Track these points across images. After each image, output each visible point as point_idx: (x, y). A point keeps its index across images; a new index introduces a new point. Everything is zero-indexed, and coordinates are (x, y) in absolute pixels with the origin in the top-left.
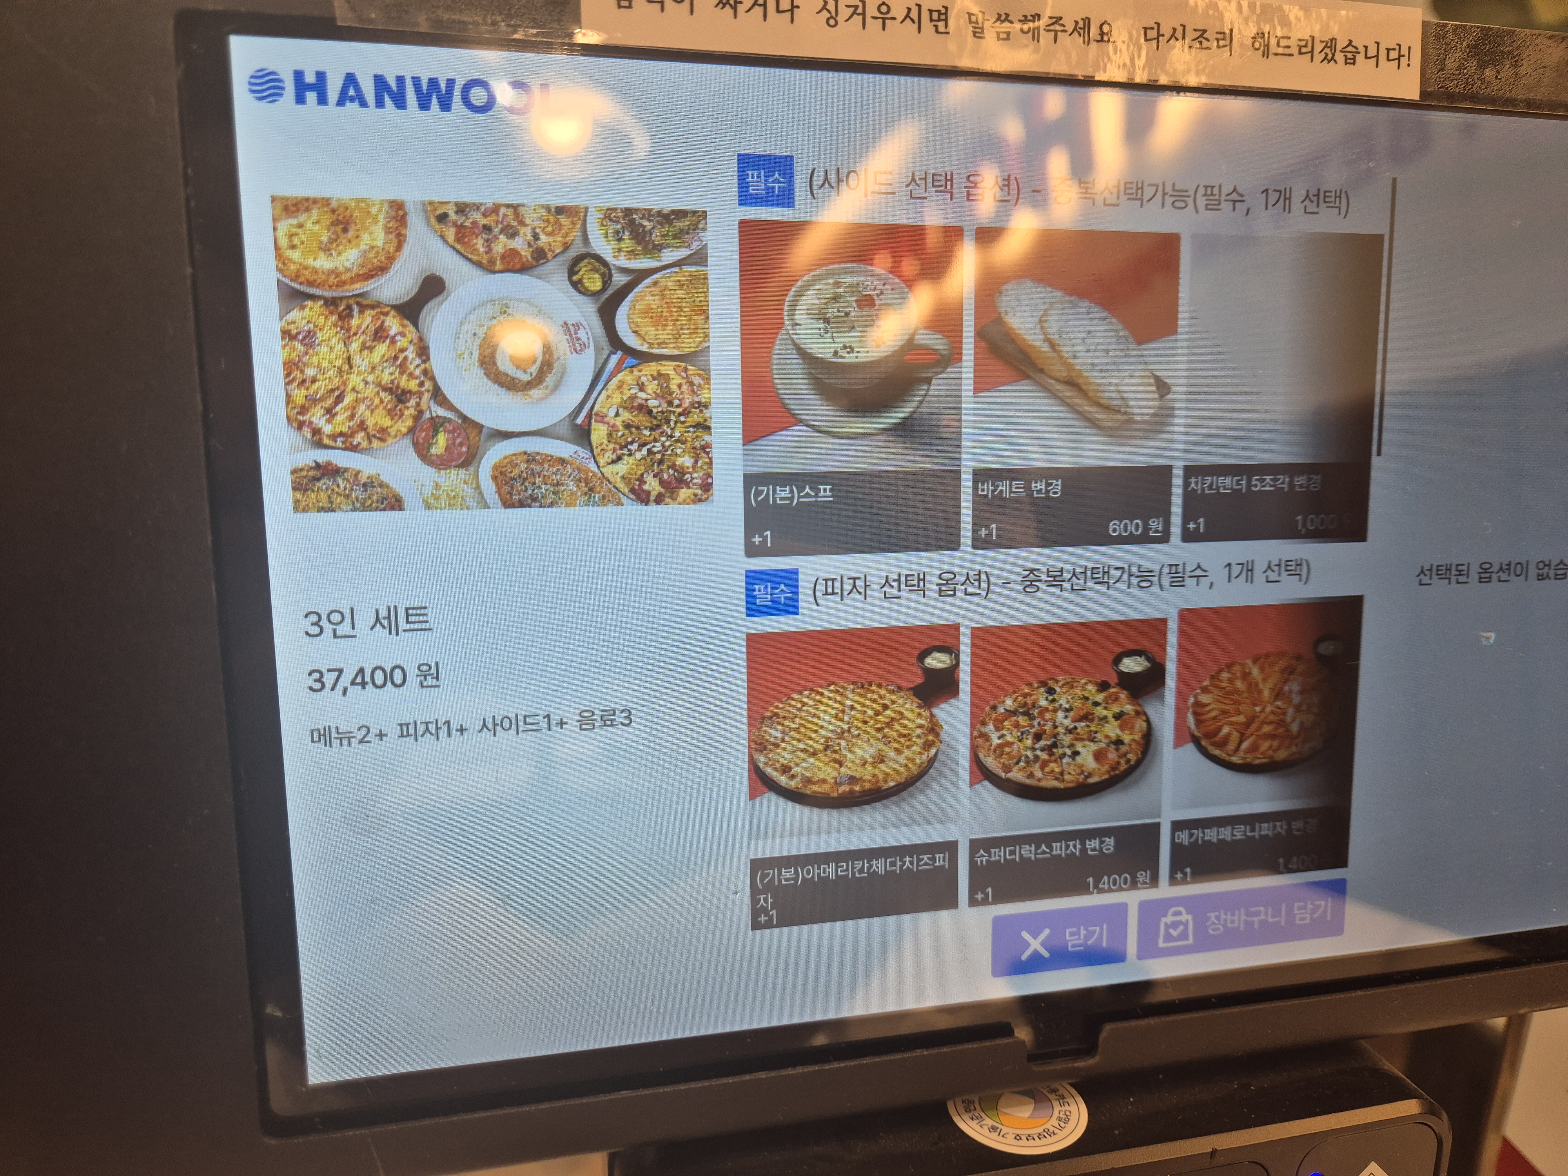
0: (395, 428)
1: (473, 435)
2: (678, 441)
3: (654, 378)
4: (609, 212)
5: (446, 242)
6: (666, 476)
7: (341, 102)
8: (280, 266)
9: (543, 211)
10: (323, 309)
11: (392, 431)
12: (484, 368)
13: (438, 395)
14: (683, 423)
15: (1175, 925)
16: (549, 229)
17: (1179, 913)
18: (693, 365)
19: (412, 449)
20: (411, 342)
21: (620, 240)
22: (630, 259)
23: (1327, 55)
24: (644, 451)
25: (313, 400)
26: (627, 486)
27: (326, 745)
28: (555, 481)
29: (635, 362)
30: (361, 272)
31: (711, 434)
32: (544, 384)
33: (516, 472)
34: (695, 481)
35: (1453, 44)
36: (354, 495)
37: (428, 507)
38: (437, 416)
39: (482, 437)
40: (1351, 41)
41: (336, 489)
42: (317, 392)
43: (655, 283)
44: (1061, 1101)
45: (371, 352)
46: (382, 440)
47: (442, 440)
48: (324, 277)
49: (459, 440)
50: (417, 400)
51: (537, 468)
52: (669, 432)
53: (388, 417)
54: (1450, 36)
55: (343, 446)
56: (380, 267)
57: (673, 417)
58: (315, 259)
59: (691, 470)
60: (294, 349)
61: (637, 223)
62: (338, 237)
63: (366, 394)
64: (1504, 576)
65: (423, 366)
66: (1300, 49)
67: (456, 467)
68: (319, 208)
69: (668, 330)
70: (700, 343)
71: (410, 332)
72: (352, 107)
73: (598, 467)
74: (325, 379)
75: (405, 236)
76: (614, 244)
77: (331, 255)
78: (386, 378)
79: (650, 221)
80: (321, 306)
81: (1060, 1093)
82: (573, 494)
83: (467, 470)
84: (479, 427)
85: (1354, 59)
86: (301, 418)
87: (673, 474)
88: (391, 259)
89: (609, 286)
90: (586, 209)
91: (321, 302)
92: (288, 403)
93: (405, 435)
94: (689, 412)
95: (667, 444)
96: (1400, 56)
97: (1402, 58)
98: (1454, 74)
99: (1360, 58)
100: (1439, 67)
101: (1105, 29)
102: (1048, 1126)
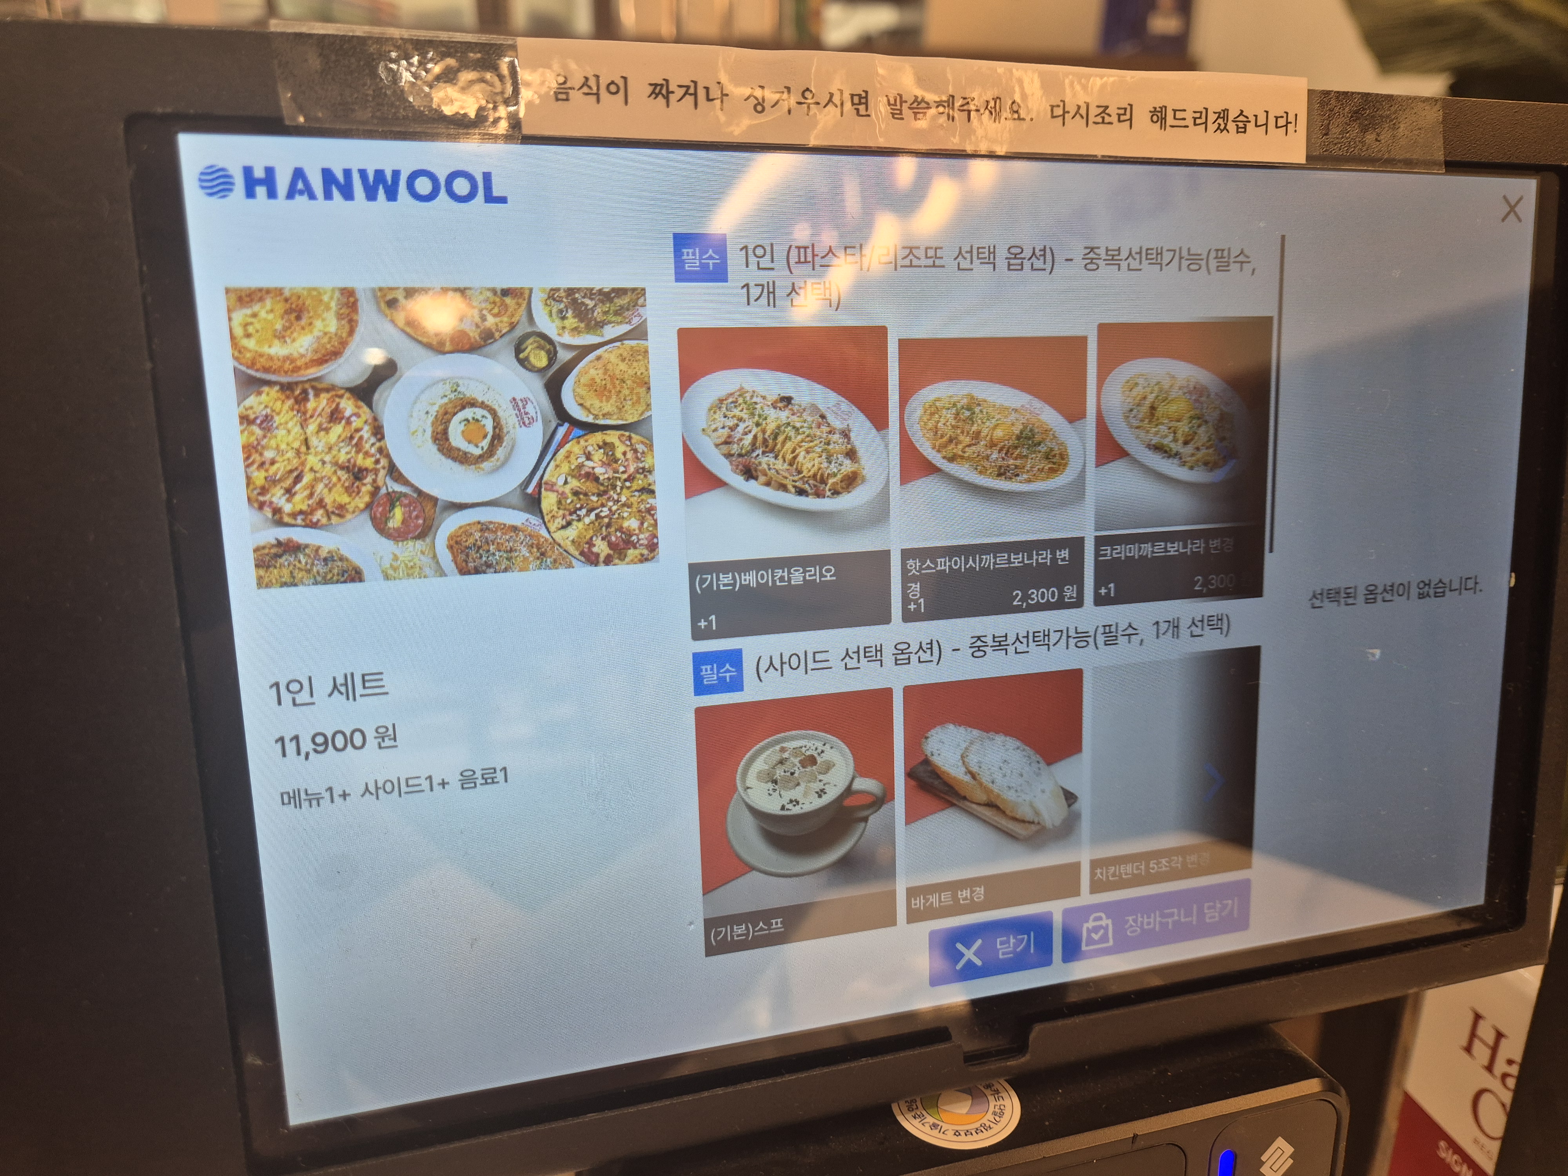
0: (353, 505)
1: (428, 507)
2: (624, 505)
3: (600, 448)
4: (552, 292)
5: (396, 325)
6: (613, 539)
7: (290, 195)
8: (236, 354)
9: (489, 294)
10: (279, 394)
11: (350, 508)
12: (437, 445)
13: (393, 471)
14: (628, 488)
15: (1096, 929)
16: (496, 311)
17: (1100, 919)
18: (637, 434)
19: (370, 523)
20: (366, 422)
21: (564, 318)
22: (574, 336)
23: (1219, 124)
24: (593, 516)
25: (273, 481)
26: (577, 549)
27: (296, 807)
28: (509, 548)
29: (581, 432)
30: (315, 358)
31: (655, 498)
32: (496, 457)
33: (471, 541)
34: (641, 542)
35: (1336, 109)
36: (315, 570)
37: (387, 577)
38: (394, 492)
39: (437, 509)
40: (1242, 111)
41: (298, 565)
42: (276, 474)
43: (599, 358)
44: (996, 1096)
45: (327, 433)
46: (341, 516)
47: (398, 514)
48: (279, 364)
49: (415, 513)
50: (374, 477)
51: (491, 537)
52: (616, 497)
53: (346, 495)
54: (1333, 102)
55: (303, 524)
56: (333, 352)
57: (619, 483)
58: (270, 346)
59: (637, 532)
60: (252, 433)
61: (579, 301)
62: (292, 324)
63: (324, 474)
64: (1388, 597)
65: (378, 444)
66: (1195, 121)
67: (412, 538)
68: (272, 298)
69: (612, 401)
70: (642, 413)
71: (364, 412)
72: (301, 200)
73: (549, 532)
74: (284, 461)
75: (357, 322)
76: (558, 322)
77: (285, 342)
78: (343, 458)
79: (592, 299)
80: (277, 391)
81: (995, 1088)
82: (525, 559)
83: (424, 541)
84: (434, 500)
85: (1245, 128)
86: (261, 498)
87: (621, 536)
88: (344, 344)
89: (554, 363)
90: (531, 290)
91: (277, 388)
92: (248, 485)
93: (362, 511)
94: (634, 478)
95: (614, 508)
96: (1288, 123)
97: (1289, 125)
98: (1337, 138)
99: (1250, 126)
100: (1324, 132)
101: (1015, 108)
102: (984, 1121)
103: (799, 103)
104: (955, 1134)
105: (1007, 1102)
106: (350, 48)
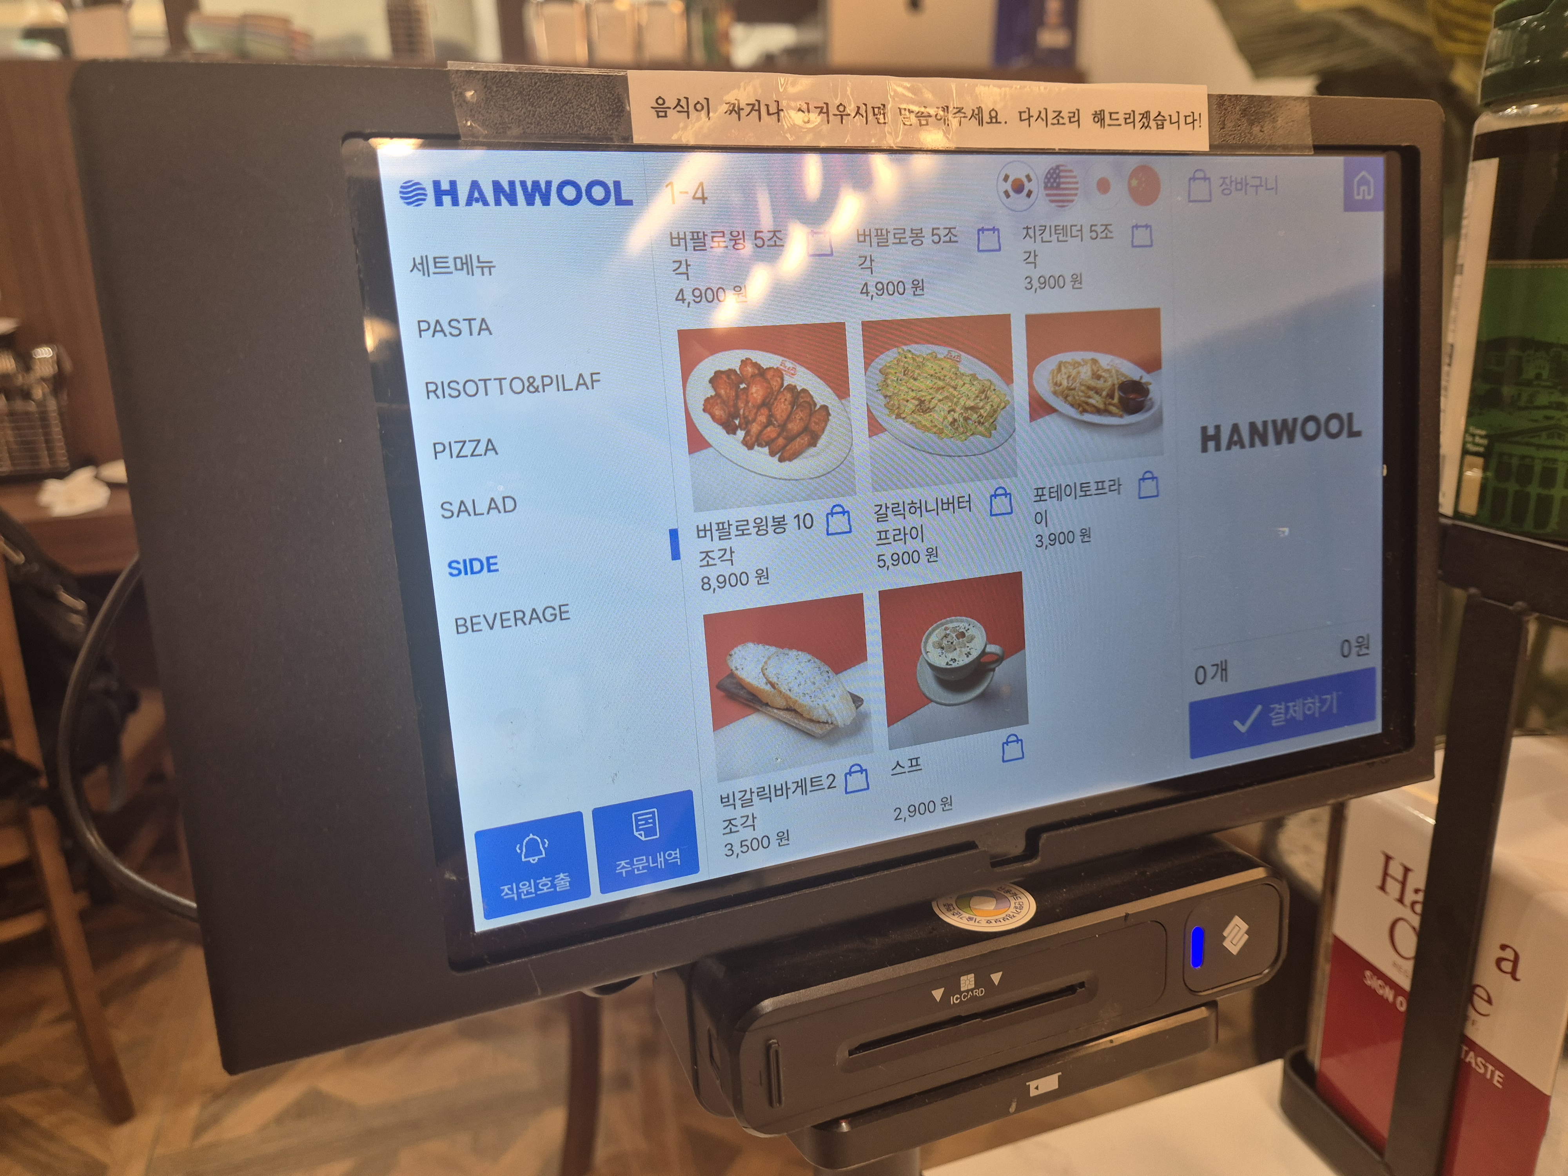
7: (469, 203)
23: (1144, 123)
35: (1230, 109)
40: (1160, 113)
44: (1015, 897)
54: (1227, 103)
66: (1126, 121)
72: (477, 205)
81: (1013, 892)
85: (1163, 125)
96: (1194, 120)
97: (1195, 122)
98: (1232, 131)
99: (1167, 123)
100: (1221, 126)
101: (993, 114)
102: (1009, 912)
103: (834, 115)
104: (987, 922)
105: (1024, 900)
106: (507, 81)
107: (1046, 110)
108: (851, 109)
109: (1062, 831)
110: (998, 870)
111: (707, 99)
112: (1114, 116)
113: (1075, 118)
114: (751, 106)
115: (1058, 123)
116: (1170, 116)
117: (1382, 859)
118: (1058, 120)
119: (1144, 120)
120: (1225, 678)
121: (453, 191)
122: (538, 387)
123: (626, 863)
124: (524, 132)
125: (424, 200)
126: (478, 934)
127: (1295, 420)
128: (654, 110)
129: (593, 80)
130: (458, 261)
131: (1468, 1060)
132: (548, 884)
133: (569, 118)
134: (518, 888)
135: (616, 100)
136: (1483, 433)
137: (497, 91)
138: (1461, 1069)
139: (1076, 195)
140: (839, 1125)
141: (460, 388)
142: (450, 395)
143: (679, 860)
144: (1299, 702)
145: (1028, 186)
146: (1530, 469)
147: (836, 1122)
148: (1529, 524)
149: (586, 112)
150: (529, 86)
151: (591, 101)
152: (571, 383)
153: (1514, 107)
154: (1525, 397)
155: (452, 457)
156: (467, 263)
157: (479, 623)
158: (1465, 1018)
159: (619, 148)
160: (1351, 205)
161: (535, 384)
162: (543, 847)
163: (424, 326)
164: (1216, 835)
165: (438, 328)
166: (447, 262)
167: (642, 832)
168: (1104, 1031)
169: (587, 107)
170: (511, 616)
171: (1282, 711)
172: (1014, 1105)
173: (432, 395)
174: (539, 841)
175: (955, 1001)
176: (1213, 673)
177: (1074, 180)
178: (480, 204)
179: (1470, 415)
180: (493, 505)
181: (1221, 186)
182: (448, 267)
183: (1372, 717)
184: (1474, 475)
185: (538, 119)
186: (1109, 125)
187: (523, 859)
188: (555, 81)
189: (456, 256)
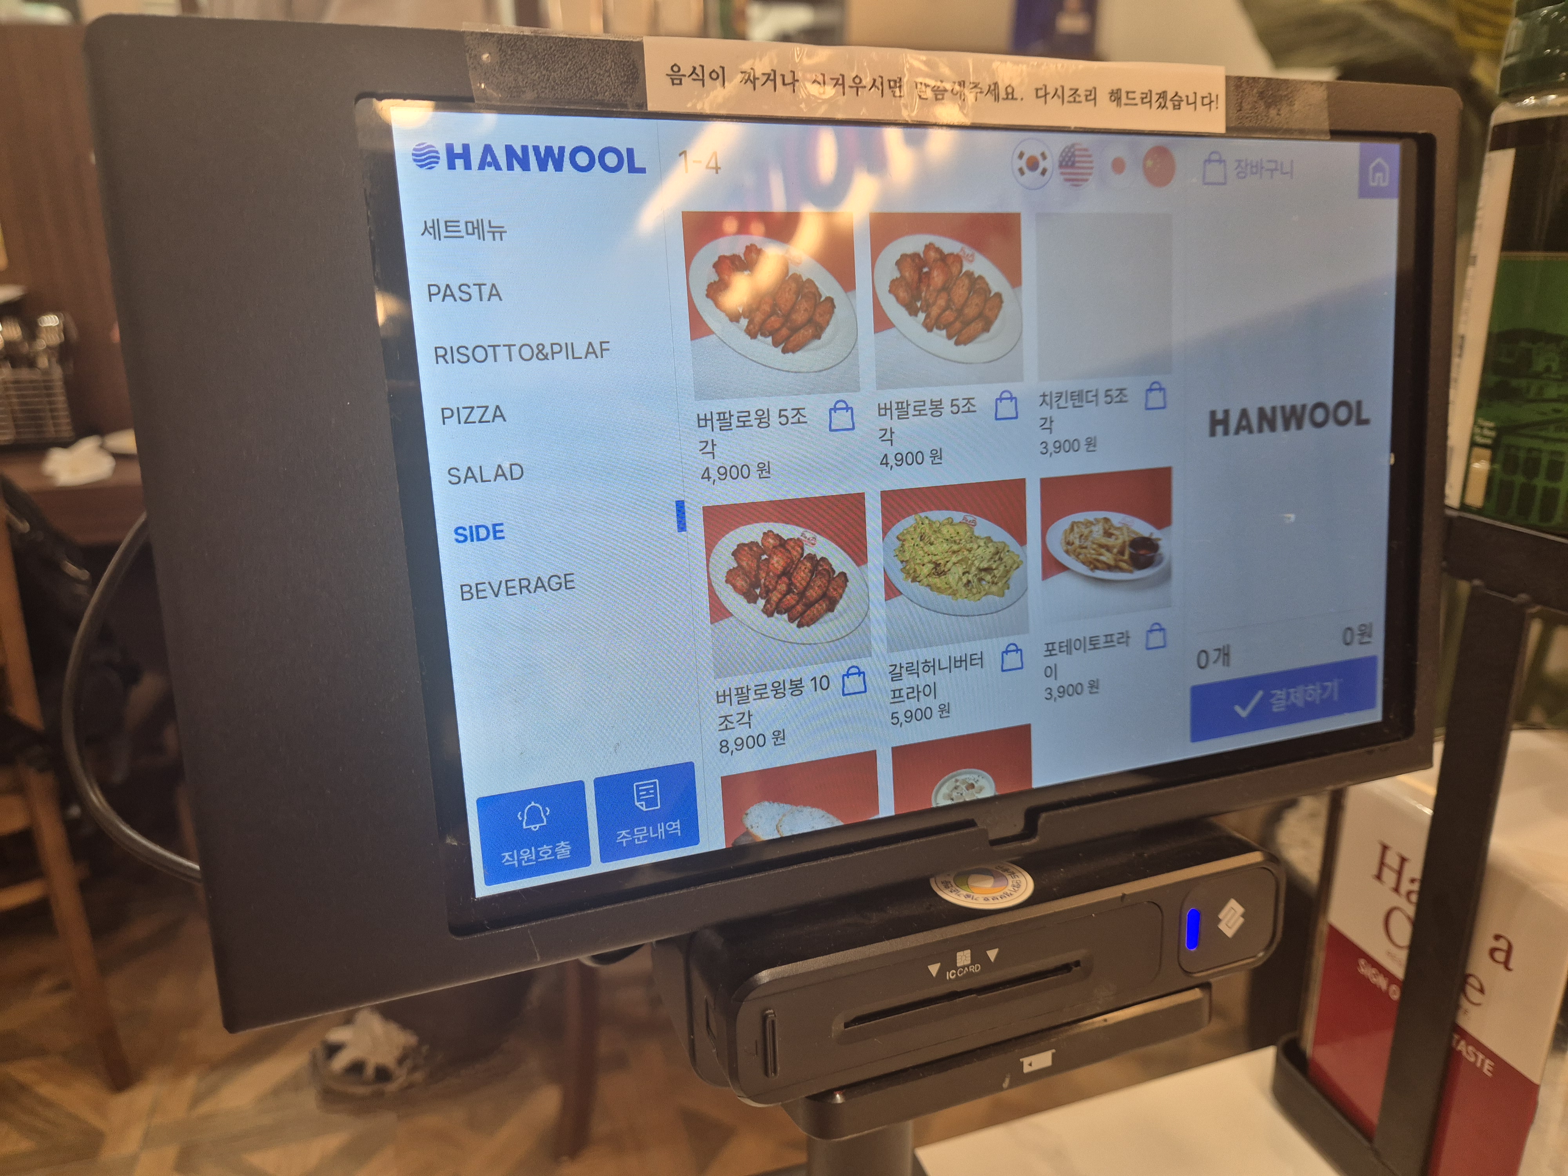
7: (481, 167)
23: (1161, 104)
35: (1247, 91)
40: (1177, 93)
44: (1013, 876)
54: (1244, 85)
66: (1142, 101)
72: (490, 170)
81: (1010, 871)
85: (1179, 105)
96: (1211, 102)
97: (1212, 104)
98: (1248, 113)
99: (1183, 104)
100: (1238, 108)
101: (1010, 90)
102: (1006, 890)
103: (851, 87)
104: (984, 900)
105: (1022, 879)
106: (522, 45)
107: (1063, 88)
108: (867, 81)
109: (1061, 811)
110: (996, 848)
111: (723, 68)
112: (1131, 96)
113: (1091, 96)
114: (766, 77)
115: (1075, 101)
116: (1187, 97)
117: (1378, 849)
118: (1075, 98)
119: (1161, 100)
120: (1227, 663)
121: (466, 154)
122: (547, 354)
123: (628, 833)
124: (538, 97)
125: (437, 163)
126: (478, 899)
127: (1304, 407)
128: (669, 78)
129: (609, 45)
130: (470, 225)
131: (1459, 1048)
132: (548, 852)
133: (584, 83)
134: (519, 855)
135: (631, 67)
136: (1491, 424)
137: (512, 54)
138: (1452, 1057)
139: (1090, 174)
140: (834, 1097)
141: (470, 353)
142: (459, 361)
143: (679, 831)
144: (1301, 688)
145: (1042, 164)
146: (1536, 462)
147: (831, 1093)
148: (1534, 518)
149: (601, 77)
150: (544, 50)
151: (606, 67)
152: (580, 351)
153: (1532, 97)
154: (1534, 390)
155: (460, 423)
156: (478, 228)
157: (484, 590)
158: (1457, 1007)
159: (633, 115)
160: (1366, 191)
161: (544, 352)
162: (545, 814)
163: (434, 290)
164: (1214, 820)
165: (448, 293)
166: (459, 226)
167: (644, 803)
168: (1099, 1010)
169: (602, 73)
170: (516, 583)
171: (1283, 697)
172: (1007, 1081)
173: (441, 360)
174: (541, 808)
175: (951, 977)
176: (1215, 658)
177: (1089, 159)
178: (493, 168)
179: (1479, 406)
180: (500, 473)
181: (1236, 169)
182: (459, 231)
183: (1371, 705)
184: (1481, 467)
185: (553, 83)
186: (1126, 104)
187: (525, 827)
188: (570, 46)
189: (468, 220)
